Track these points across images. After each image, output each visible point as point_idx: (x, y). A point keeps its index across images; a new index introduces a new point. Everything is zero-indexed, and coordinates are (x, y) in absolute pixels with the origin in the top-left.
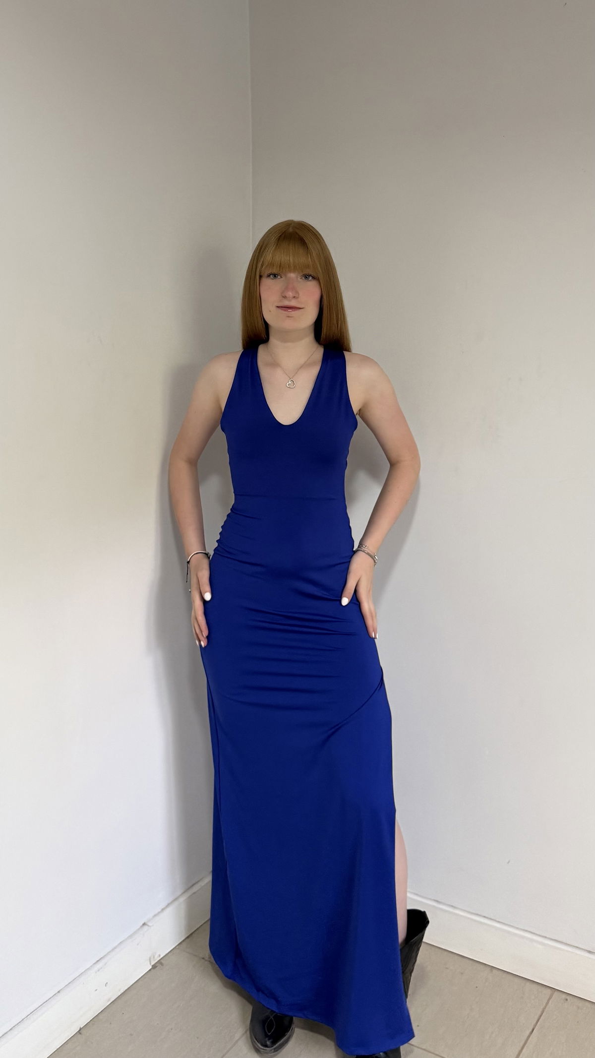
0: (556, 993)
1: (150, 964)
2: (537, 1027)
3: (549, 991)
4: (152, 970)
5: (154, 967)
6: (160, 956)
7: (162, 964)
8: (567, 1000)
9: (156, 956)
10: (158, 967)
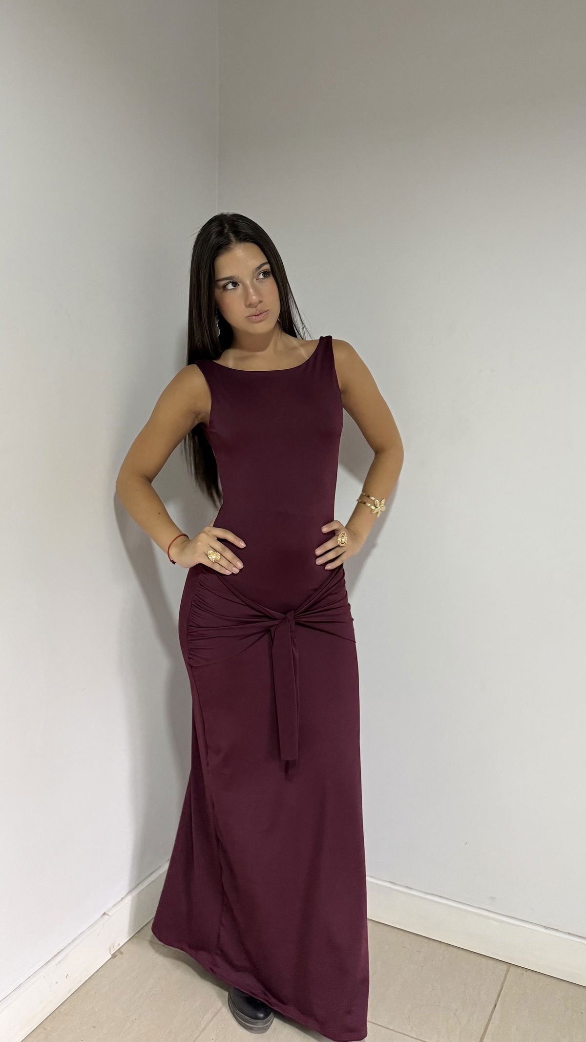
0: (512, 969)
1: (110, 953)
2: (498, 1004)
3: (505, 967)
4: (112, 959)
5: (114, 956)
7: (122, 953)
8: (522, 974)
9: (115, 946)
10: (117, 957)
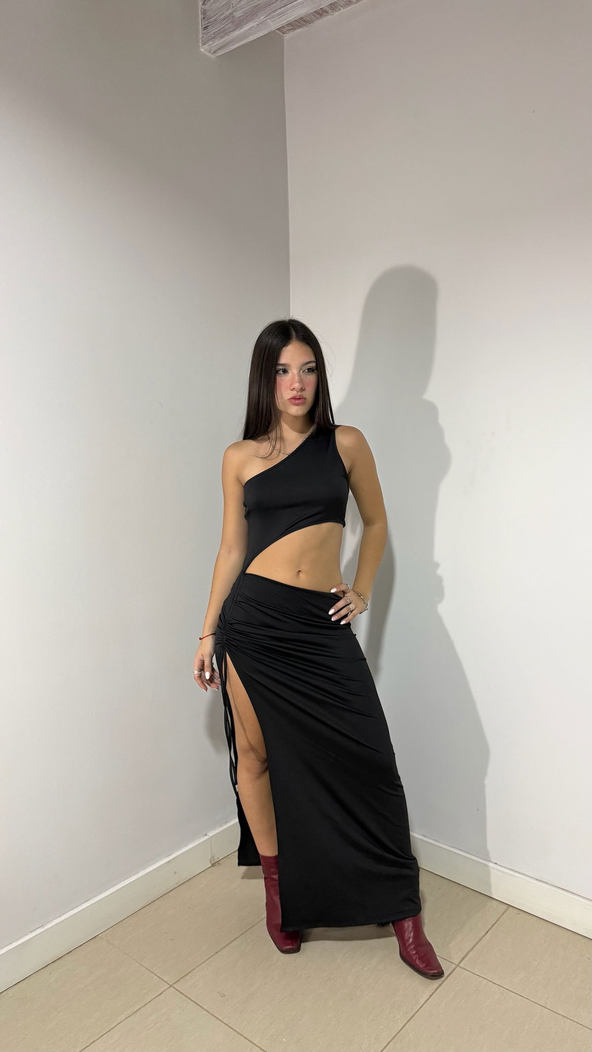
0: (511, 908)
1: (211, 862)
2: (491, 930)
3: (506, 907)
4: (213, 868)
5: (213, 865)
6: (218, 858)
7: (219, 863)
8: (519, 914)
9: (215, 858)
10: (216, 867)
